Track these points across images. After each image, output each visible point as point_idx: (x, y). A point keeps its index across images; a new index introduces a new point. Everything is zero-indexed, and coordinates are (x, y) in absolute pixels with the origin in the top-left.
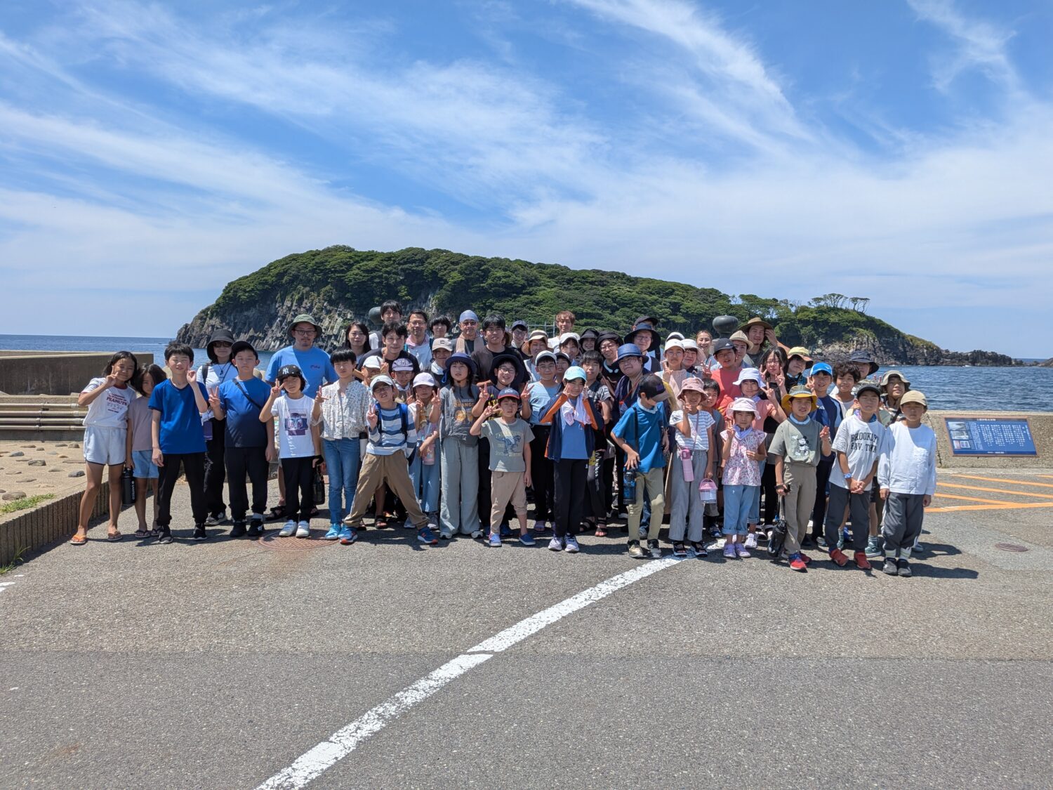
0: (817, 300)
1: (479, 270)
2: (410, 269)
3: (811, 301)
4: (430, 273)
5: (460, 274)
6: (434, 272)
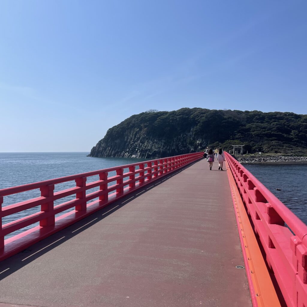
2: (182, 118)
4: (192, 119)
5: (206, 118)
6: (194, 118)
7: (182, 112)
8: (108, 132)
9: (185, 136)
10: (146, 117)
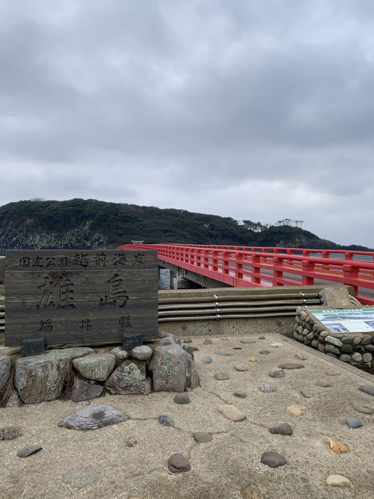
0: (280, 222)
1: (113, 209)
2: (76, 210)
3: (277, 223)
4: (88, 211)
5: (103, 211)
9: (80, 230)
10: (31, 206)
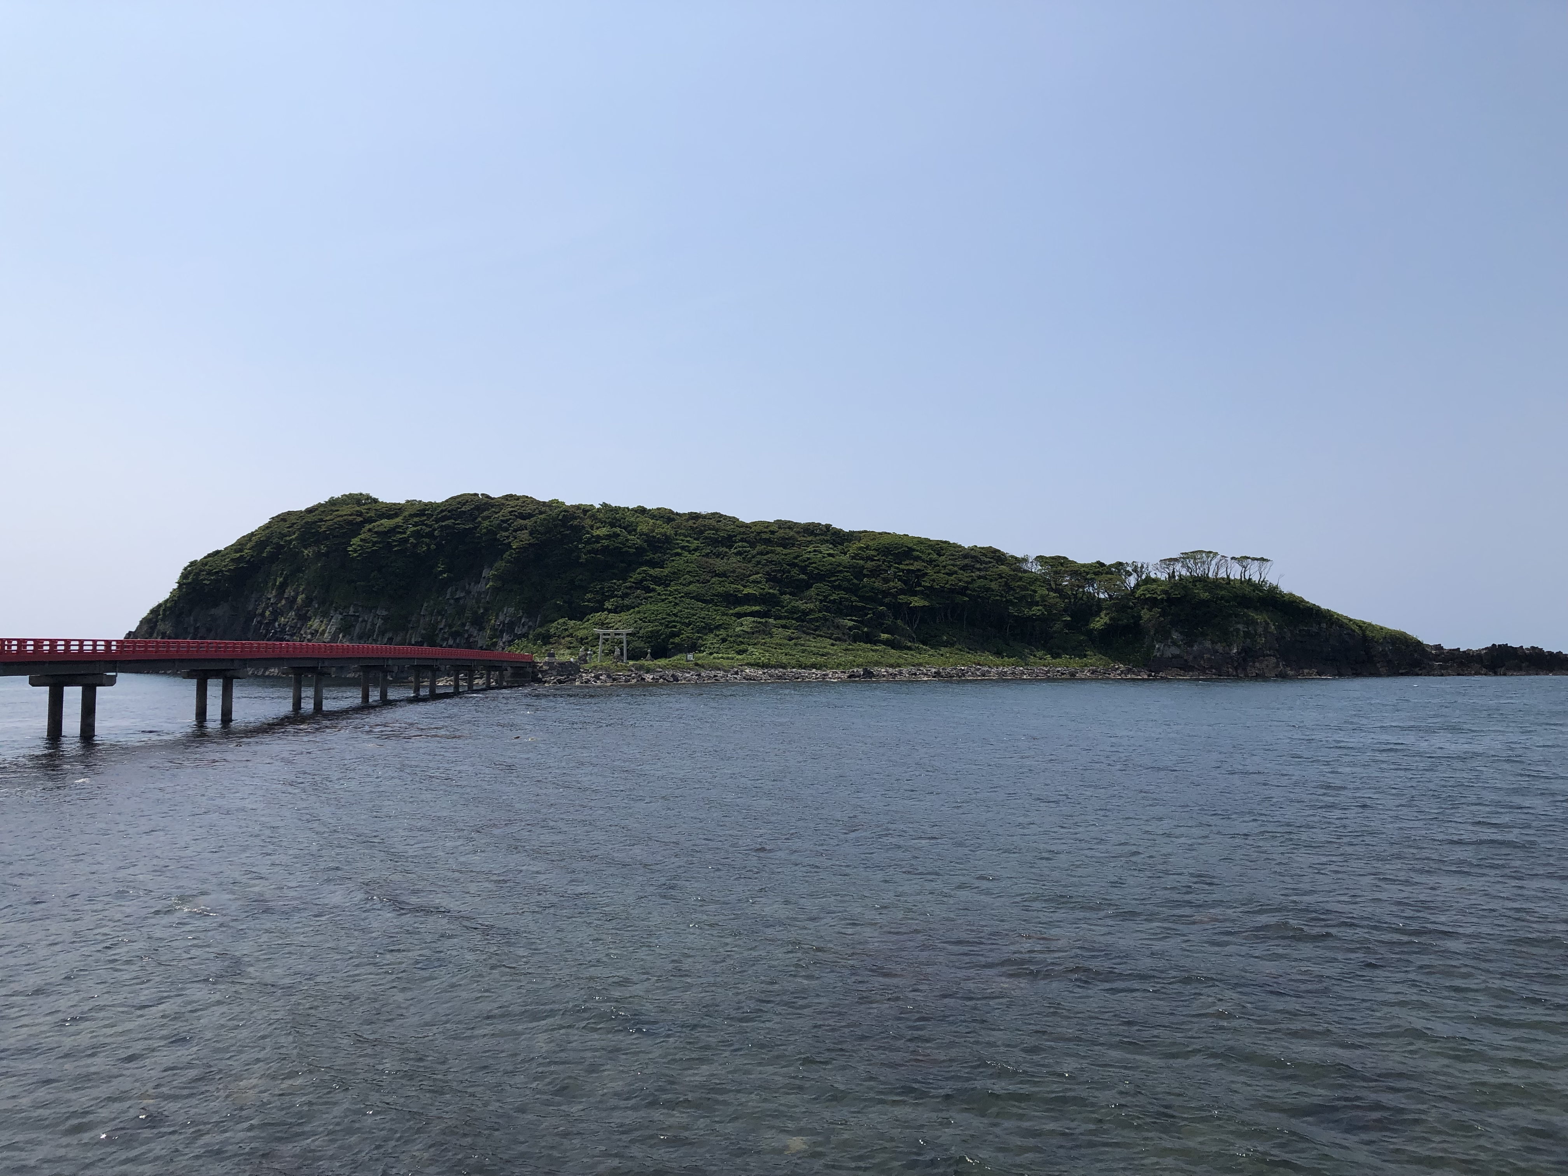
0: (1173, 561)
2: (453, 529)
3: (1163, 563)
4: (485, 534)
5: (531, 534)
6: (491, 532)
7: (452, 510)
8: (185, 575)
9: (462, 595)
10: (321, 520)
